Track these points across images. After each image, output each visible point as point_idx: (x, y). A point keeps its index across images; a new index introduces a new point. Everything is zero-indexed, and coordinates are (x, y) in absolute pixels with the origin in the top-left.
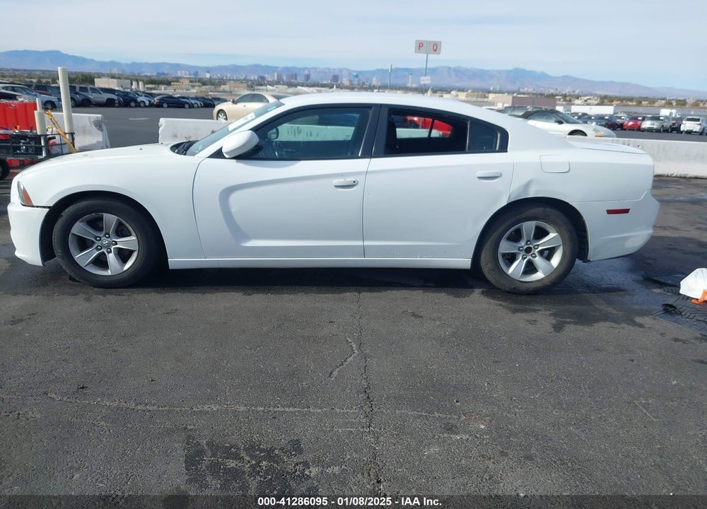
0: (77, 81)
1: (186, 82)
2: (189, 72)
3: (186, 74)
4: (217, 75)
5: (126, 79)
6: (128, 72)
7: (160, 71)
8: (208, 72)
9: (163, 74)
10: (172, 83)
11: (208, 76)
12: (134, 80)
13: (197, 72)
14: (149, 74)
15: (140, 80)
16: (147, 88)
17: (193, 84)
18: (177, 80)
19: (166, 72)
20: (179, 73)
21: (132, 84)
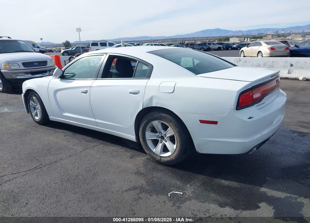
0: (223, 40)
1: (270, 36)
2: (273, 31)
3: (272, 33)
4: (287, 32)
5: (243, 37)
6: (245, 34)
7: (260, 33)
8: (283, 31)
9: (261, 34)
10: (263, 38)
11: (283, 32)
12: (246, 38)
13: (278, 31)
14: (254, 34)
15: (249, 37)
16: (251, 41)
17: (273, 37)
18: (266, 36)
19: (262, 33)
20: (269, 32)
21: (245, 39)
